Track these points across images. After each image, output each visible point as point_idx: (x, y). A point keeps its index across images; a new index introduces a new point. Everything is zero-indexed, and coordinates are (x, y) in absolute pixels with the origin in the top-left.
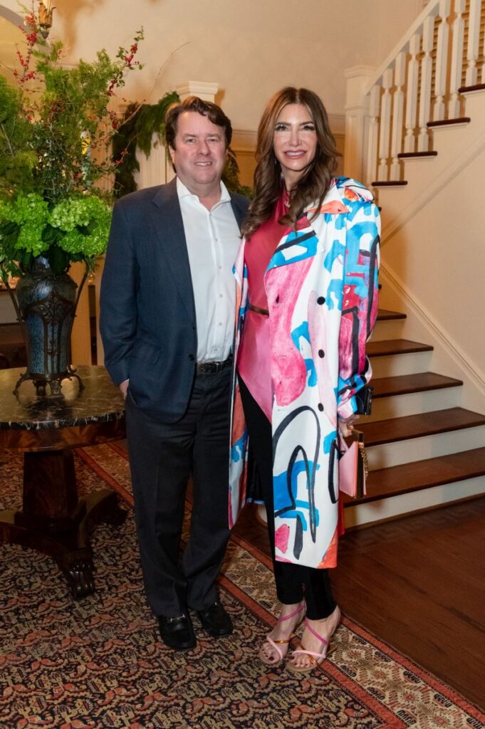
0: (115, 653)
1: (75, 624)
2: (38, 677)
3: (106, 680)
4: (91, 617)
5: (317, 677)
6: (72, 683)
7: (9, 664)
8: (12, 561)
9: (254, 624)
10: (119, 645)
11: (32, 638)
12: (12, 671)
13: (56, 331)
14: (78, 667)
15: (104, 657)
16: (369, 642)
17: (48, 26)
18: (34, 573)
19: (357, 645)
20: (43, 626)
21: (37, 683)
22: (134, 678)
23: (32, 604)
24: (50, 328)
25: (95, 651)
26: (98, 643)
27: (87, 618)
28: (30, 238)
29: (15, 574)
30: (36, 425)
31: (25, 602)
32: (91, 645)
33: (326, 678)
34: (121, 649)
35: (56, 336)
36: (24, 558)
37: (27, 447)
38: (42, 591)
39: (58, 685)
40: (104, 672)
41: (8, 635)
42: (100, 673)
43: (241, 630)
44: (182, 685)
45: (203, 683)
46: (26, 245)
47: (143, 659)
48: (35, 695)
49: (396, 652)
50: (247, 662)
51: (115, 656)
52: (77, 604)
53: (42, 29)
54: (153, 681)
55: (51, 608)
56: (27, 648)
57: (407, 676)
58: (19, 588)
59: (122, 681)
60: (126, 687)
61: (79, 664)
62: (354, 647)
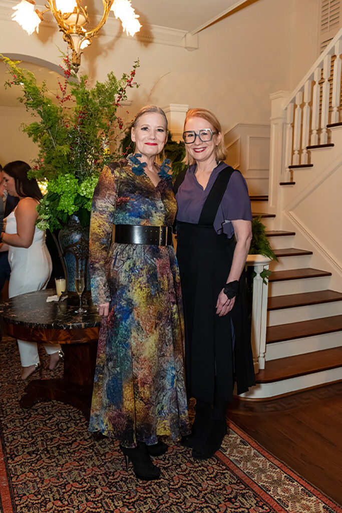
0: (121, 480)
1: (95, 458)
2: (70, 496)
3: (115, 500)
4: (106, 453)
5: (260, 507)
6: (92, 501)
7: (51, 485)
8: (57, 411)
9: (215, 463)
10: (124, 475)
11: (67, 467)
12: (53, 490)
13: (84, 263)
14: (97, 490)
15: (114, 484)
16: (296, 481)
17: (78, 65)
18: (71, 420)
19: (288, 483)
20: (75, 458)
21: (69, 501)
22: (133, 500)
23: (68, 442)
24: (80, 262)
25: (108, 478)
26: (110, 472)
27: (103, 454)
28: (66, 203)
29: (58, 420)
30: (69, 326)
31: (64, 441)
32: (105, 474)
33: (267, 508)
34: (125, 477)
35: (84, 267)
36: (65, 409)
37: (64, 340)
38: (75, 433)
39: (83, 502)
40: (114, 494)
41: (52, 464)
42: (111, 494)
43: (206, 467)
44: (166, 507)
45: (181, 506)
46: (64, 208)
47: (140, 487)
48: (67, 509)
49: (316, 489)
50: (210, 493)
51: (121, 483)
52: (97, 444)
53: (74, 67)
54: (146, 503)
55: (80, 446)
56: (64, 474)
57: (325, 510)
58: (60, 430)
59: (126, 502)
60: (128, 507)
61: (97, 488)
62: (285, 484)
